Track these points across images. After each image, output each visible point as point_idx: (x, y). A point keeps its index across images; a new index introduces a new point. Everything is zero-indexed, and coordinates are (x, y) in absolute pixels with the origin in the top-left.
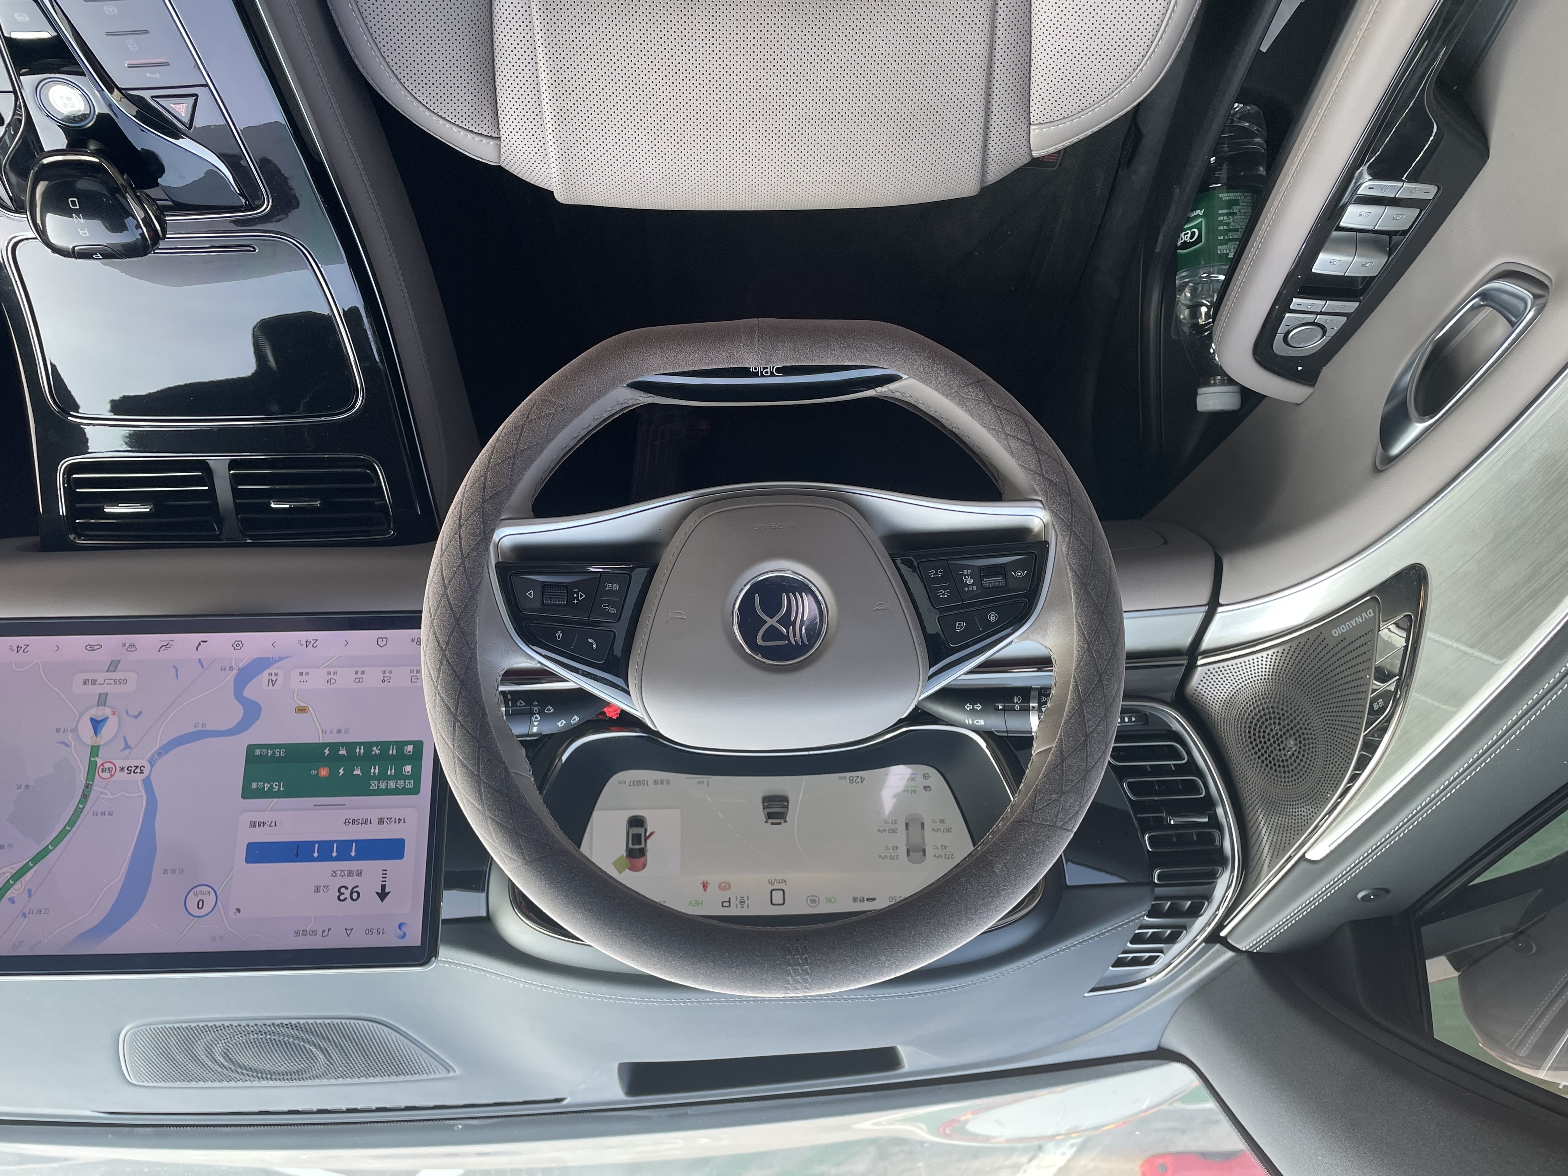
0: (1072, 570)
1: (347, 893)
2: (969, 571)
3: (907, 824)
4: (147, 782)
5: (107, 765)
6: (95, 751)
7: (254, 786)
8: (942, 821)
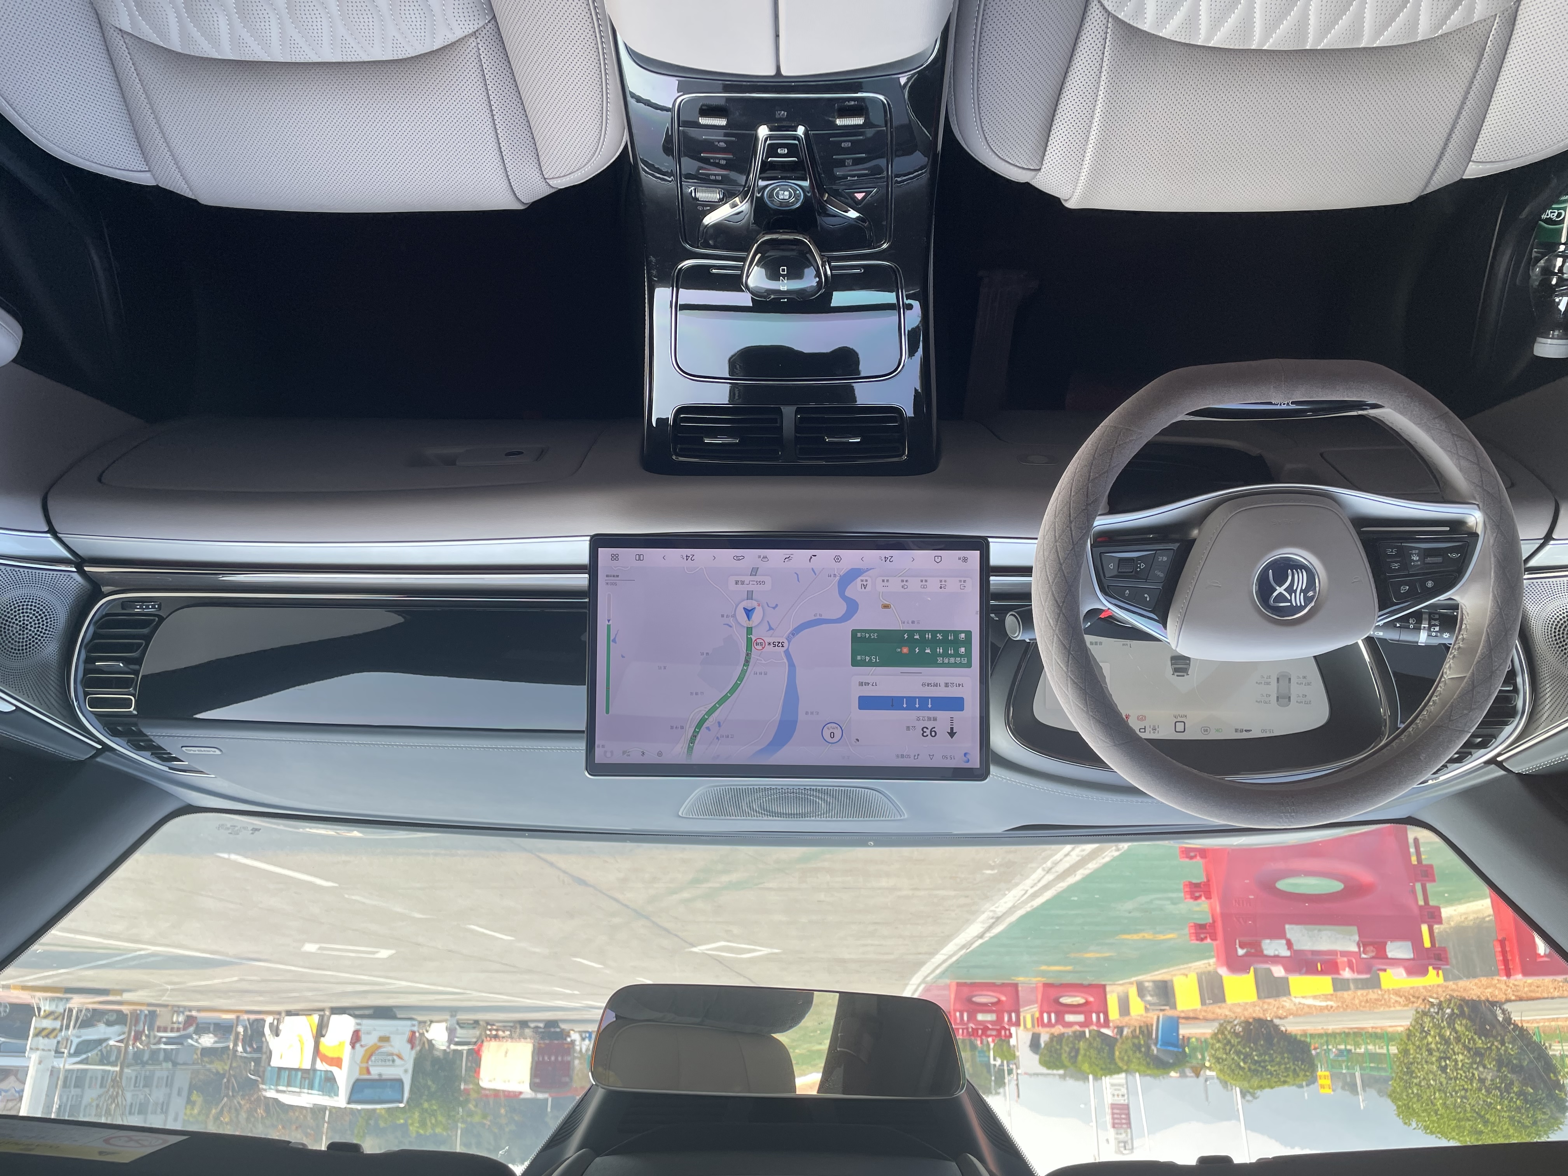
0: (1495, 556)
1: (928, 732)
2: (1417, 551)
3: (1278, 679)
4: (787, 653)
5: (759, 641)
6: (749, 630)
7: (859, 658)
8: (1304, 677)
